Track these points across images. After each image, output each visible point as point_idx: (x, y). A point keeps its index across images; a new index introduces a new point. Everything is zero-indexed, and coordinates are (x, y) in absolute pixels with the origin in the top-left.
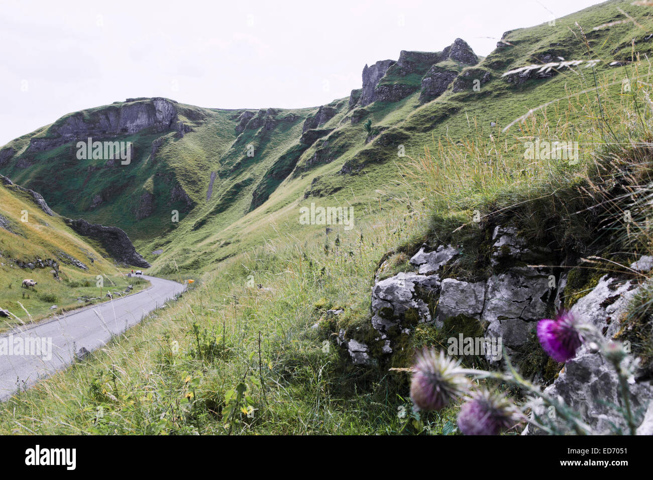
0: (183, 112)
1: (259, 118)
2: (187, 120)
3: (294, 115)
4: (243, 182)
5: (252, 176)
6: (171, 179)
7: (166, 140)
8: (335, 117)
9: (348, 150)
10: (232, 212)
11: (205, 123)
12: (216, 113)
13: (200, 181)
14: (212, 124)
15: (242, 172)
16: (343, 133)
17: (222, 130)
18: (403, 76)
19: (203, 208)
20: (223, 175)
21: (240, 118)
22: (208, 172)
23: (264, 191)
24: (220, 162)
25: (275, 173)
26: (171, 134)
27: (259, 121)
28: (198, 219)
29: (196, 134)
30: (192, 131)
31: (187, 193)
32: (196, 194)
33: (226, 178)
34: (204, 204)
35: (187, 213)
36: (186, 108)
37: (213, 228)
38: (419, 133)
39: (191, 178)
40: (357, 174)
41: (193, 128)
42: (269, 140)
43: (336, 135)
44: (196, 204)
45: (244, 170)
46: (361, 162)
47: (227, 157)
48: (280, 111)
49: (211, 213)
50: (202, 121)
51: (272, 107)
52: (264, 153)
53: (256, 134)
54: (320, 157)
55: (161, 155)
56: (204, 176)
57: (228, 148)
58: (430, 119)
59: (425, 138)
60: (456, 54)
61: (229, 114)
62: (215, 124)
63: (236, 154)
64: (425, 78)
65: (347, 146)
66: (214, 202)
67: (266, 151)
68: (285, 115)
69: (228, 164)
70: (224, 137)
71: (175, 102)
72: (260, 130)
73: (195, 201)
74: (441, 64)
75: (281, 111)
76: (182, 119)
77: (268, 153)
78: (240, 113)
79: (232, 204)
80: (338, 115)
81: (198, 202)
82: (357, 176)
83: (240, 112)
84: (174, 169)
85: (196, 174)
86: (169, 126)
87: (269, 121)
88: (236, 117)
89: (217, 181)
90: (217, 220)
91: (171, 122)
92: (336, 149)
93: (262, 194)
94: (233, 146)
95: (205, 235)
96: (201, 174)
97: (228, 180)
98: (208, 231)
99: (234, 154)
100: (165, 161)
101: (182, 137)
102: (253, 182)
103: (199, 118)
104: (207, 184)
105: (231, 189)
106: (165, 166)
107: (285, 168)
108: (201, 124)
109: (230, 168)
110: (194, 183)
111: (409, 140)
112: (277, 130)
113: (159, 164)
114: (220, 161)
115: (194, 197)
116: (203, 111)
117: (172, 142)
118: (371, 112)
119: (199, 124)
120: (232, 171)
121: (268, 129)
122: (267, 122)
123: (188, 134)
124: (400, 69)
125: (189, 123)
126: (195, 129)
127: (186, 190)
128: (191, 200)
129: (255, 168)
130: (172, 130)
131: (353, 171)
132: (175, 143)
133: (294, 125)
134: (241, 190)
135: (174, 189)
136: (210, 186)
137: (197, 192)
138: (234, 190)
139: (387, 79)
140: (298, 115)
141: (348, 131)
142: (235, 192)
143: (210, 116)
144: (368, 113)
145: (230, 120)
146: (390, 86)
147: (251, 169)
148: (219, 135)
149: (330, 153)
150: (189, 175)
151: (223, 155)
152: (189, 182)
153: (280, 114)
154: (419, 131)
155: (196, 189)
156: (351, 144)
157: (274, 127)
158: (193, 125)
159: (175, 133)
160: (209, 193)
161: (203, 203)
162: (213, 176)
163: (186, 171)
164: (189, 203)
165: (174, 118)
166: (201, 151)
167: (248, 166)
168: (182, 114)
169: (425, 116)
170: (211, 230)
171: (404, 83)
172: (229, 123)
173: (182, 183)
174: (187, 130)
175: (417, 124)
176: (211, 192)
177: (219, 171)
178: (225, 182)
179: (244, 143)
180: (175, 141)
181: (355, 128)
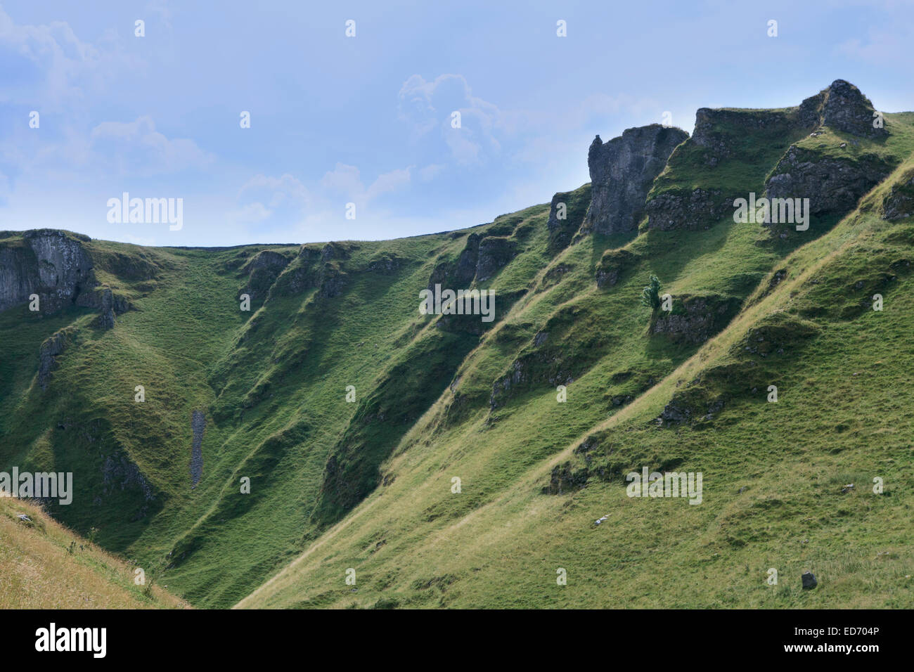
0: (105, 262)
1: (304, 268)
2: (117, 283)
3: (392, 256)
4: (285, 433)
5: (306, 419)
6: (98, 438)
7: (73, 336)
8: (515, 263)
9: (606, 353)
10: (268, 512)
11: (161, 286)
12: (182, 258)
13: (169, 436)
14: (177, 287)
15: (274, 409)
16: (584, 311)
17: (203, 301)
18: (711, 168)
19: (187, 508)
20: (223, 418)
21: (246, 268)
22: (185, 413)
23: (359, 458)
24: (212, 383)
25: (382, 409)
26: (82, 321)
27: (305, 279)
28: (182, 537)
29: (144, 316)
30: (131, 308)
31: (143, 470)
32: (164, 472)
33: (234, 425)
34: (186, 497)
35: (147, 523)
36: (112, 251)
37: (226, 560)
38: (836, 321)
39: (147, 430)
40: (711, 425)
41: (132, 302)
42: (336, 323)
43: (566, 318)
44: (167, 497)
45: (281, 404)
46: (715, 395)
47: (230, 372)
48: (354, 246)
49: (214, 519)
50: (151, 282)
51: (335, 240)
52: (327, 356)
53: (302, 310)
54: (530, 371)
55: (64, 375)
56: (176, 424)
57: (228, 346)
58: (854, 287)
59: (856, 334)
60: (839, 116)
61: (216, 260)
62: (183, 286)
63: (253, 362)
64: (774, 174)
65: (602, 344)
66: (211, 488)
67: (332, 350)
68: (369, 257)
69: (233, 388)
70: (211, 318)
71: (86, 239)
72: (309, 300)
73: (162, 489)
74: (808, 142)
75: (358, 248)
76: (107, 281)
77: (338, 355)
78: (244, 255)
79: (264, 492)
80: (522, 256)
81: (172, 491)
82: (713, 431)
83: (244, 251)
84: (103, 411)
85: (157, 419)
86: (74, 300)
87: (332, 275)
88: (235, 266)
89: (212, 433)
90: (232, 536)
91: (78, 290)
92: (573, 353)
93: (356, 466)
94: (242, 341)
95: (206, 578)
96: (167, 417)
97: (240, 430)
98: (215, 566)
99: (248, 363)
100: (79, 390)
101: (110, 326)
102: (311, 432)
103: (145, 276)
104: (187, 444)
105: (258, 453)
106: (81, 403)
107: (409, 396)
108: (150, 288)
109: (241, 399)
110: (155, 442)
111: (818, 340)
112: (353, 296)
113: (63, 399)
114: (210, 383)
115: (158, 478)
116: (153, 256)
117: (89, 342)
118: (644, 257)
119: (146, 290)
120: (249, 407)
121: (331, 295)
122: (327, 279)
123: (123, 318)
124: (703, 153)
125: (123, 290)
126: (139, 303)
127: (139, 463)
128: (152, 488)
129: (309, 397)
130: (84, 310)
131: (701, 419)
132: (99, 342)
133: (395, 281)
134: (284, 454)
135: (109, 460)
136: (196, 448)
137: (165, 465)
138: (266, 456)
139: (673, 177)
140: (401, 255)
141: (596, 307)
142: (270, 460)
143: (169, 267)
144: (638, 259)
145: (220, 274)
146: (685, 194)
147: (298, 399)
148: (199, 314)
149: (558, 361)
150: (141, 424)
151: (215, 367)
152: (142, 440)
153: (355, 255)
154: (832, 317)
155: (163, 458)
156: (610, 337)
157: (346, 290)
158: (130, 292)
159: (92, 317)
160: (196, 465)
161: (186, 493)
162: (198, 422)
163: (134, 413)
164: (149, 496)
165: (86, 278)
166: (162, 360)
167: (288, 393)
168: (105, 268)
169: (839, 281)
170: (222, 562)
171: (717, 186)
172: (219, 284)
173: (127, 445)
174: (121, 306)
175: (826, 301)
176: (201, 463)
177: (212, 409)
178: (232, 437)
179: (270, 332)
180: (94, 337)
181: (612, 297)
